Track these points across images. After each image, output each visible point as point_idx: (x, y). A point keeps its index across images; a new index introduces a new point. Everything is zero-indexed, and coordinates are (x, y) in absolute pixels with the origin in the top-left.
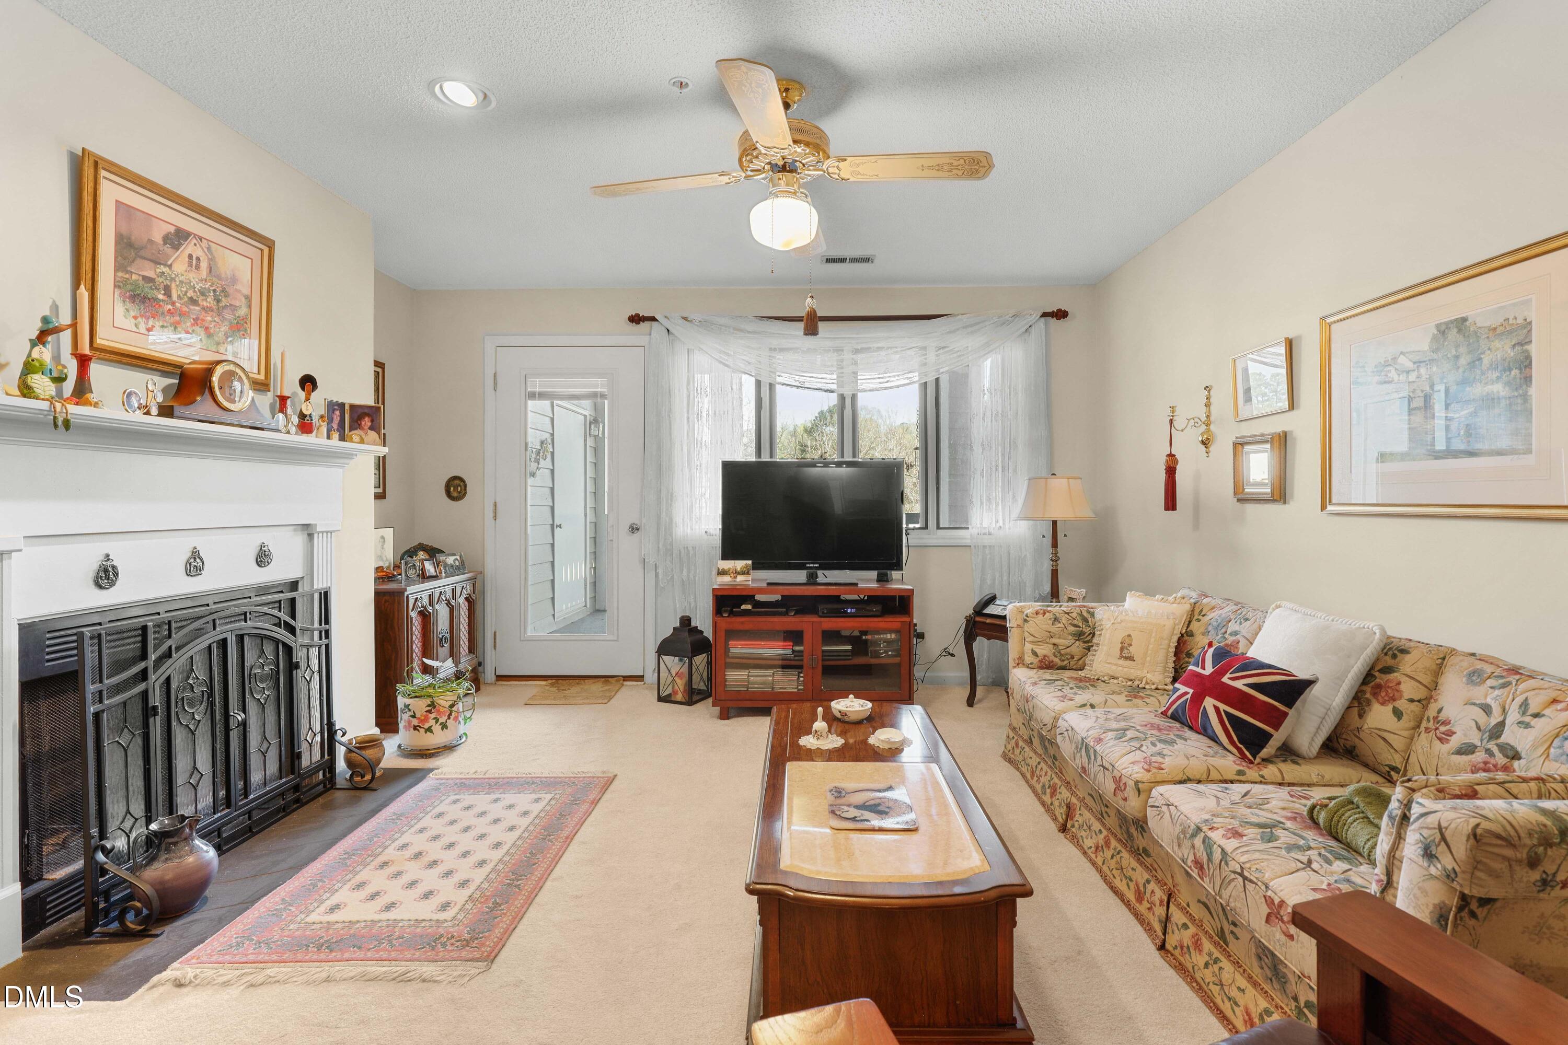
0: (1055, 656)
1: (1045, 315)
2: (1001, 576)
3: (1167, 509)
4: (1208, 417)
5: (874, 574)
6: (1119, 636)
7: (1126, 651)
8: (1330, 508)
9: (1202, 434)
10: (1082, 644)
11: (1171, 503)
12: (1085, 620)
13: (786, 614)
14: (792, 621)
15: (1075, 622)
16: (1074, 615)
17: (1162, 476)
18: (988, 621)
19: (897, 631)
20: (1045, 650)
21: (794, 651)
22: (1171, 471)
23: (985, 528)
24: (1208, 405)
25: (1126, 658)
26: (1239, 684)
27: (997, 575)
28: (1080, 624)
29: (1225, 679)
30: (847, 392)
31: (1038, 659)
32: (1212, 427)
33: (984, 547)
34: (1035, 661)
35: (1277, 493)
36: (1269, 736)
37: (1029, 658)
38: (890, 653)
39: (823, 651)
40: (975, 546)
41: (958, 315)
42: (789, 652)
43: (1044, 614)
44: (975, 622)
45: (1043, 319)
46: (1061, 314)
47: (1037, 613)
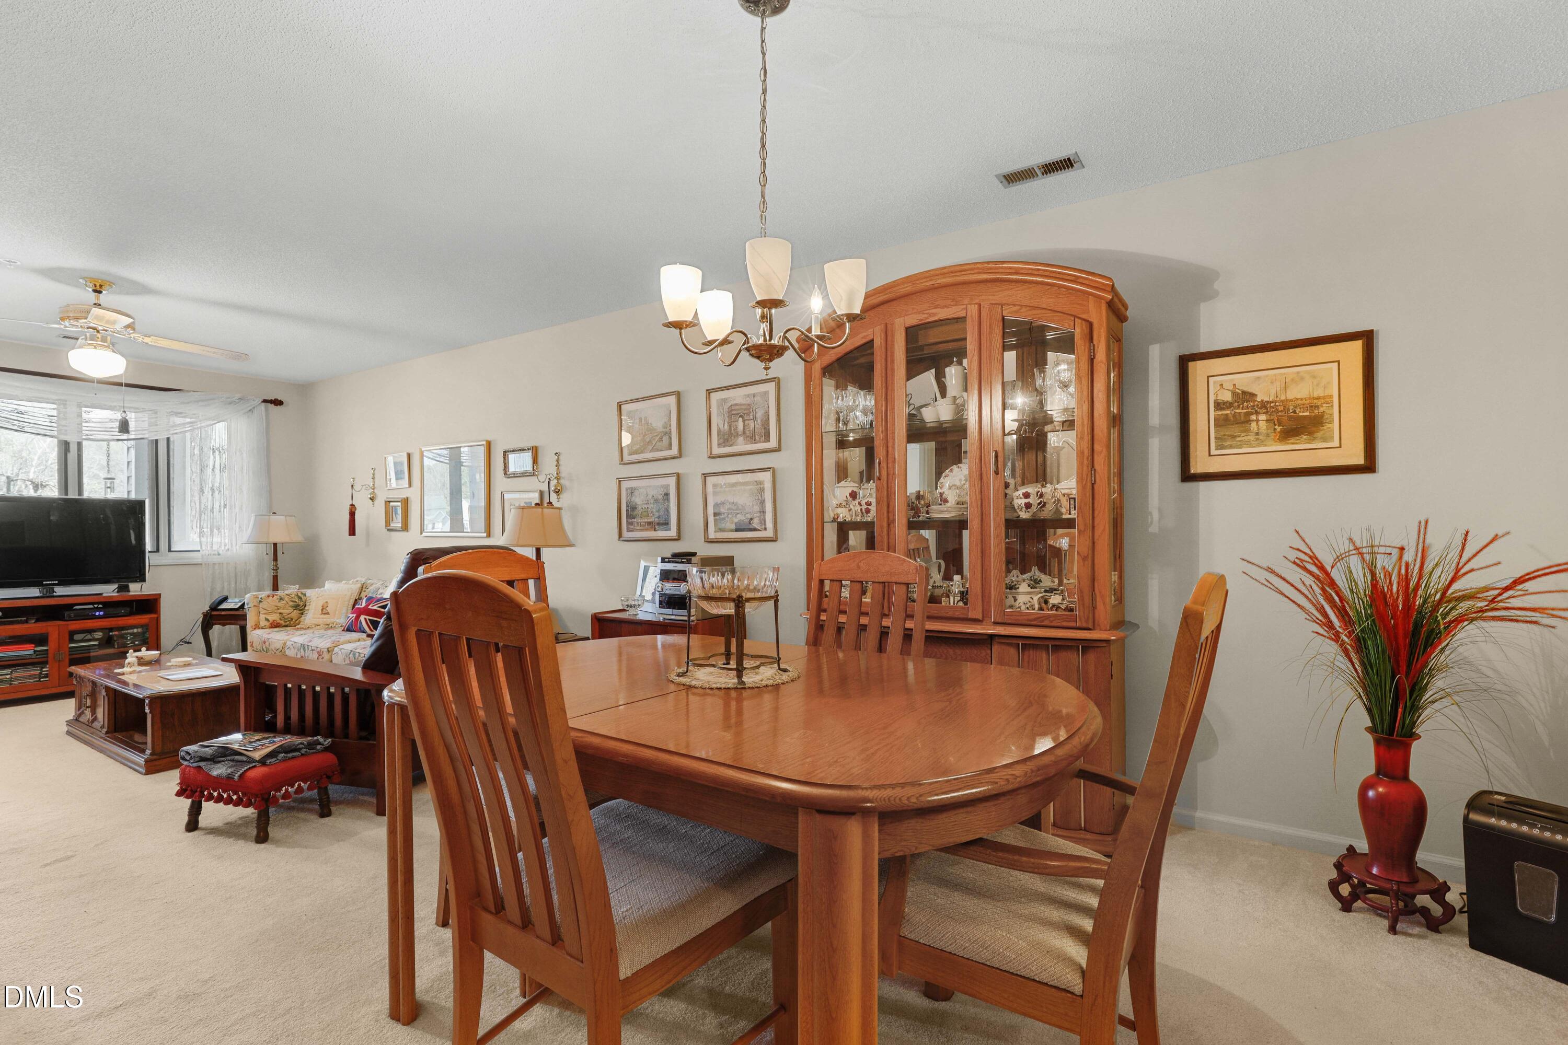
0: (281, 620)
1: (265, 401)
2: (229, 584)
3: (350, 535)
4: (373, 485)
5: (115, 586)
6: (321, 603)
7: (325, 610)
8: (424, 534)
9: (371, 494)
10: (298, 611)
11: (352, 532)
12: (300, 598)
13: (26, 622)
14: (33, 627)
15: (294, 599)
16: (293, 596)
17: (347, 517)
18: (223, 613)
19: (142, 626)
20: (274, 617)
21: (35, 651)
22: (352, 514)
23: (215, 550)
24: (373, 478)
25: (325, 614)
26: (375, 608)
27: (226, 584)
28: (297, 601)
29: (370, 607)
30: (72, 439)
31: (269, 623)
32: (376, 491)
33: (214, 564)
34: (268, 624)
35: (404, 526)
36: (379, 622)
37: (263, 623)
38: (137, 643)
39: (70, 648)
40: (206, 564)
41: (190, 391)
42: (32, 652)
43: (273, 596)
44: (211, 616)
45: (263, 404)
46: (278, 403)
47: (268, 596)
